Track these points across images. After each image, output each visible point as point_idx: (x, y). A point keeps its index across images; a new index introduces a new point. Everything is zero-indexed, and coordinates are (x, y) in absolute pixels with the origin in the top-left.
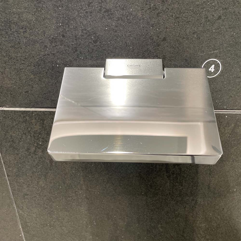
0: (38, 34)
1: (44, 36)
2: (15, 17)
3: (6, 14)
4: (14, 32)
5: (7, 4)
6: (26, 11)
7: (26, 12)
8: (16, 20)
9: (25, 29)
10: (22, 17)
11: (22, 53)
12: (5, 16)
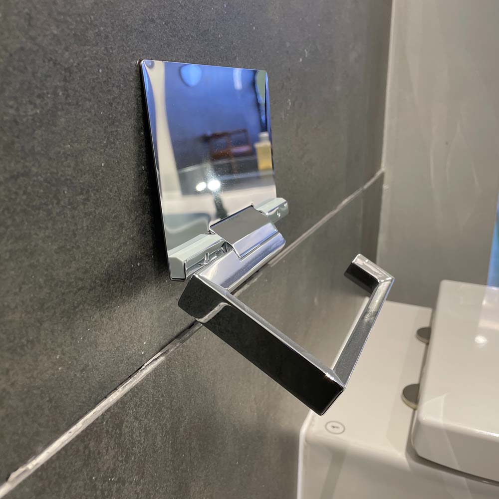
0: (109, 198)
1: (120, 200)
2: (69, 166)
3: (50, 159)
4: (64, 207)
5: (53, 133)
6: (90, 145)
7: (90, 148)
8: (70, 173)
9: (88, 192)
10: (82, 162)
11: (80, 258)
12: (48, 167)
